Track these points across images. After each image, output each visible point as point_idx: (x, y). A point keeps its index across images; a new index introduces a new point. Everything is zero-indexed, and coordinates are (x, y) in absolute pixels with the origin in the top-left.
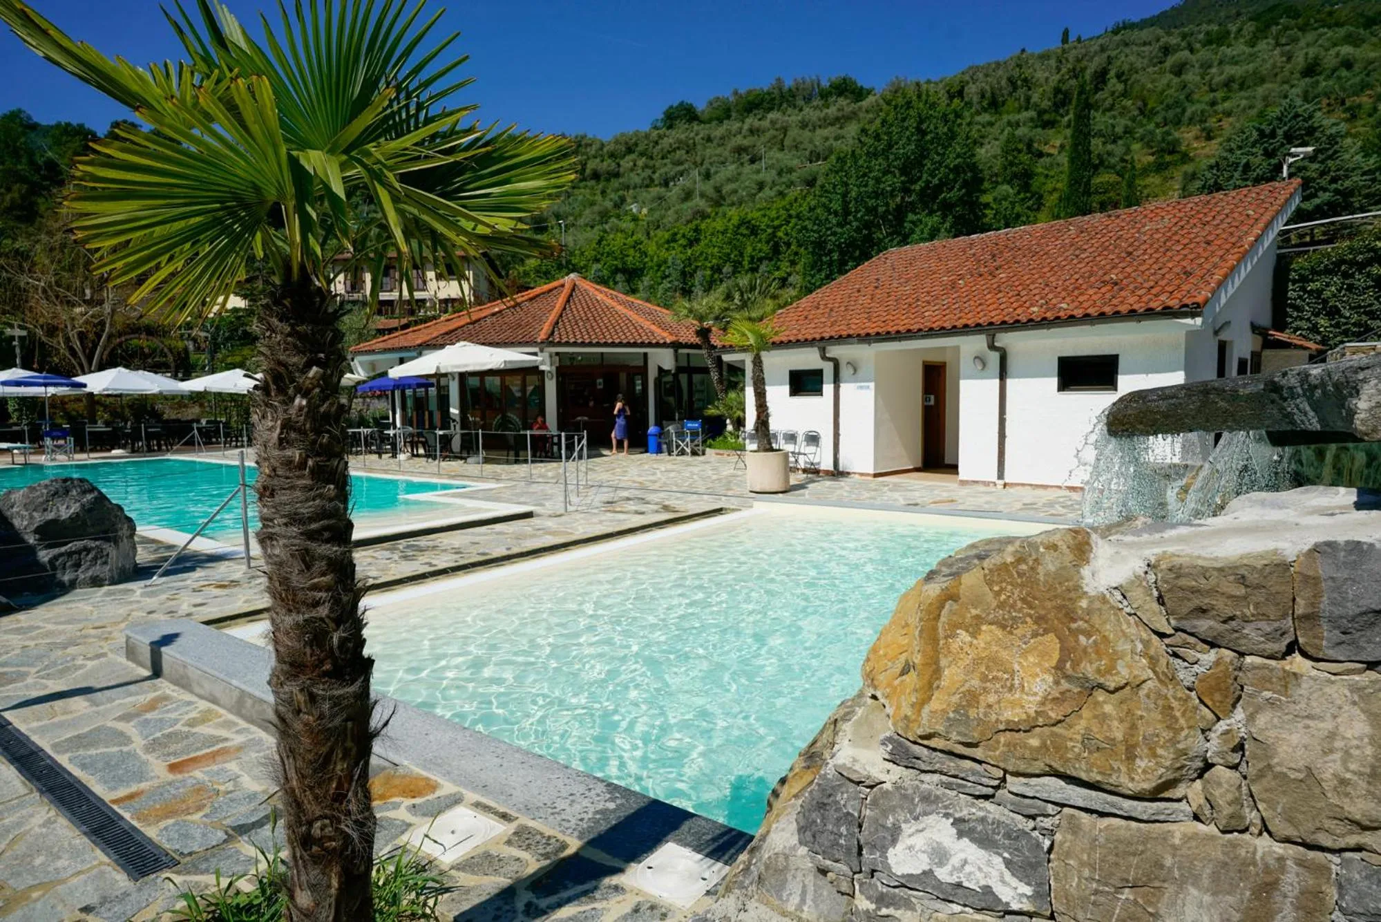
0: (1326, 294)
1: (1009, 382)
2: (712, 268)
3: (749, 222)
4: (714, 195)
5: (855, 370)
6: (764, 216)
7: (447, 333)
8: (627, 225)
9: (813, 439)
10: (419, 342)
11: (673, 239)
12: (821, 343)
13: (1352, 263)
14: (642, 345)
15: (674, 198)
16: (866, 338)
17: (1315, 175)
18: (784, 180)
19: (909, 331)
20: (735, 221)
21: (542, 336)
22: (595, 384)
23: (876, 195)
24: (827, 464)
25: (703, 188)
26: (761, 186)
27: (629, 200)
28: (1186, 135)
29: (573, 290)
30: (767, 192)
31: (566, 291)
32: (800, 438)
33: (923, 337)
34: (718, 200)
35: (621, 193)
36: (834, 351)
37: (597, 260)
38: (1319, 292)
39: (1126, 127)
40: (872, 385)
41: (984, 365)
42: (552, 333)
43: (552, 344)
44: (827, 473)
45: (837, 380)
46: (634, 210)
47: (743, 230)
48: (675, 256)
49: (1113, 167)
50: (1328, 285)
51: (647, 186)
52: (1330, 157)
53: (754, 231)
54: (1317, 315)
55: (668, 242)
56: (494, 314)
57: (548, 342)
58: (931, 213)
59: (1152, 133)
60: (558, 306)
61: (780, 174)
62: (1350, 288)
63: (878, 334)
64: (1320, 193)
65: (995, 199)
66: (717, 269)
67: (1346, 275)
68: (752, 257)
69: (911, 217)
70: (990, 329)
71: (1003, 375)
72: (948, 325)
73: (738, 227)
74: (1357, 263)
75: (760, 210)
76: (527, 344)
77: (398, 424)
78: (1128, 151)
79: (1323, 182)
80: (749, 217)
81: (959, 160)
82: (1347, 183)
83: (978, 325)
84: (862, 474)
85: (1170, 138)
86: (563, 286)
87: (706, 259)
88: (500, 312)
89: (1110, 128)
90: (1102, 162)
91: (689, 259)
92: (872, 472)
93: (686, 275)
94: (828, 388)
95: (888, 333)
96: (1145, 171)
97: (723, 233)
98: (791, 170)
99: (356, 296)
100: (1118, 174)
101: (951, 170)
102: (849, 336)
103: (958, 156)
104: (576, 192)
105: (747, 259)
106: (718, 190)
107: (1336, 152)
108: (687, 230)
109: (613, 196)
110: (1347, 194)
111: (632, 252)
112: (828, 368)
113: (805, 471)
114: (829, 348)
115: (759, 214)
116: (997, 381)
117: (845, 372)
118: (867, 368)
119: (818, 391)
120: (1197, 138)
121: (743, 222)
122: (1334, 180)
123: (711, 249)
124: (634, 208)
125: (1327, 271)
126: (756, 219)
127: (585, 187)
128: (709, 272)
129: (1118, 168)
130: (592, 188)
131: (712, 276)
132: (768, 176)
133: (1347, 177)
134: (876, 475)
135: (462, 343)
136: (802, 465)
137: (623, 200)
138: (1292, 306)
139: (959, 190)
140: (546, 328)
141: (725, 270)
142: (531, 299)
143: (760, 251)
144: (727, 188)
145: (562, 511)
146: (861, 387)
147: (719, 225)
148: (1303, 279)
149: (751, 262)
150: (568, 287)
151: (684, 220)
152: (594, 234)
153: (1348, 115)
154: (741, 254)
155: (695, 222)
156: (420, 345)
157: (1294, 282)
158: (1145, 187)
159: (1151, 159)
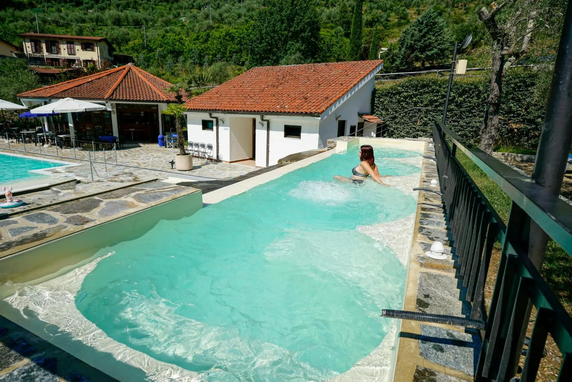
0: (385, 103)
1: (271, 132)
2: (212, 55)
3: (230, 34)
4: (219, 18)
5: (223, 122)
6: (237, 32)
7: (63, 91)
8: (178, 29)
9: (210, 147)
10: (49, 95)
11: (197, 39)
12: (210, 111)
13: (392, 93)
14: (156, 101)
15: (200, 17)
16: (224, 111)
17: (434, 41)
18: (249, 14)
19: (237, 110)
20: (224, 33)
21: (106, 96)
22: (140, 113)
23: (274, 32)
24: (215, 157)
25: (214, 14)
26: (239, 16)
27: (182, 15)
28: (411, 11)
29: (129, 71)
30: (242, 19)
31: (125, 72)
32: (206, 146)
33: (242, 114)
34: (221, 20)
35: (178, 11)
36: (215, 115)
37: (161, 46)
38: (383, 102)
39: (391, 5)
40: (229, 128)
41: (263, 125)
42: (113, 94)
43: (111, 100)
44: (215, 160)
45: (217, 125)
46: (183, 20)
47: (227, 38)
48: (197, 47)
49: (382, 23)
50: (386, 100)
51: (191, 9)
52: (439, 35)
53: (233, 39)
54: (382, 110)
55: (195, 40)
56: (88, 82)
57: (110, 99)
58: (298, 42)
59: (399, 9)
60: (119, 80)
61: (248, 11)
62: (391, 102)
63: (228, 110)
64: (434, 49)
65: (335, 33)
66: (215, 55)
67: (391, 98)
68: (230, 51)
69: (290, 42)
70: (262, 113)
71: (268, 129)
72: (249, 110)
73: (226, 36)
74: (393, 94)
75: (235, 28)
76: (100, 99)
77: (47, 129)
78: (389, 16)
79: (436, 44)
80: (231, 31)
81: (309, 20)
82: (443, 46)
83: (258, 111)
84: (226, 162)
85: (405, 12)
86: (124, 69)
87: (210, 50)
88: (92, 81)
89: (384, 5)
90: (378, 20)
91: (203, 49)
92: (229, 161)
93: (201, 57)
94: (215, 128)
95: (231, 110)
96: (394, 26)
97: (219, 38)
98: (253, 10)
99: (38, 55)
100: (383, 26)
101: (305, 24)
102: (219, 110)
103: (309, 18)
104: (157, 7)
105: (228, 52)
106: (221, 15)
107: (441, 33)
108: (203, 34)
109: (174, 12)
110: (442, 50)
111: (177, 43)
112: (214, 120)
113: (208, 159)
114: (212, 114)
115: (235, 30)
116: (266, 131)
117: (220, 122)
118: (227, 122)
119: (212, 129)
120: (415, 13)
121: (228, 34)
122: (439, 45)
123: (213, 45)
124: (183, 19)
125: (386, 95)
126: (234, 33)
127: (162, 5)
128: (211, 56)
129: (384, 23)
130: (165, 6)
131: (212, 58)
132: (243, 11)
133: (443, 44)
134: (231, 162)
135: (68, 98)
136: (207, 157)
137: (179, 14)
138: (376, 106)
139: (308, 33)
140: (110, 91)
141: (217, 56)
142: (108, 75)
143: (234, 48)
144: (225, 15)
145: (91, 181)
146: (225, 129)
147: (217, 34)
148: (379, 97)
149: (230, 53)
150: (127, 69)
151: (203, 29)
152: (161, 32)
153: (465, 11)
154: (226, 49)
155: (208, 31)
156: (50, 97)
157: (377, 98)
158: (393, 33)
159: (397, 20)
